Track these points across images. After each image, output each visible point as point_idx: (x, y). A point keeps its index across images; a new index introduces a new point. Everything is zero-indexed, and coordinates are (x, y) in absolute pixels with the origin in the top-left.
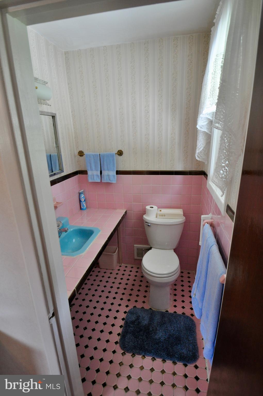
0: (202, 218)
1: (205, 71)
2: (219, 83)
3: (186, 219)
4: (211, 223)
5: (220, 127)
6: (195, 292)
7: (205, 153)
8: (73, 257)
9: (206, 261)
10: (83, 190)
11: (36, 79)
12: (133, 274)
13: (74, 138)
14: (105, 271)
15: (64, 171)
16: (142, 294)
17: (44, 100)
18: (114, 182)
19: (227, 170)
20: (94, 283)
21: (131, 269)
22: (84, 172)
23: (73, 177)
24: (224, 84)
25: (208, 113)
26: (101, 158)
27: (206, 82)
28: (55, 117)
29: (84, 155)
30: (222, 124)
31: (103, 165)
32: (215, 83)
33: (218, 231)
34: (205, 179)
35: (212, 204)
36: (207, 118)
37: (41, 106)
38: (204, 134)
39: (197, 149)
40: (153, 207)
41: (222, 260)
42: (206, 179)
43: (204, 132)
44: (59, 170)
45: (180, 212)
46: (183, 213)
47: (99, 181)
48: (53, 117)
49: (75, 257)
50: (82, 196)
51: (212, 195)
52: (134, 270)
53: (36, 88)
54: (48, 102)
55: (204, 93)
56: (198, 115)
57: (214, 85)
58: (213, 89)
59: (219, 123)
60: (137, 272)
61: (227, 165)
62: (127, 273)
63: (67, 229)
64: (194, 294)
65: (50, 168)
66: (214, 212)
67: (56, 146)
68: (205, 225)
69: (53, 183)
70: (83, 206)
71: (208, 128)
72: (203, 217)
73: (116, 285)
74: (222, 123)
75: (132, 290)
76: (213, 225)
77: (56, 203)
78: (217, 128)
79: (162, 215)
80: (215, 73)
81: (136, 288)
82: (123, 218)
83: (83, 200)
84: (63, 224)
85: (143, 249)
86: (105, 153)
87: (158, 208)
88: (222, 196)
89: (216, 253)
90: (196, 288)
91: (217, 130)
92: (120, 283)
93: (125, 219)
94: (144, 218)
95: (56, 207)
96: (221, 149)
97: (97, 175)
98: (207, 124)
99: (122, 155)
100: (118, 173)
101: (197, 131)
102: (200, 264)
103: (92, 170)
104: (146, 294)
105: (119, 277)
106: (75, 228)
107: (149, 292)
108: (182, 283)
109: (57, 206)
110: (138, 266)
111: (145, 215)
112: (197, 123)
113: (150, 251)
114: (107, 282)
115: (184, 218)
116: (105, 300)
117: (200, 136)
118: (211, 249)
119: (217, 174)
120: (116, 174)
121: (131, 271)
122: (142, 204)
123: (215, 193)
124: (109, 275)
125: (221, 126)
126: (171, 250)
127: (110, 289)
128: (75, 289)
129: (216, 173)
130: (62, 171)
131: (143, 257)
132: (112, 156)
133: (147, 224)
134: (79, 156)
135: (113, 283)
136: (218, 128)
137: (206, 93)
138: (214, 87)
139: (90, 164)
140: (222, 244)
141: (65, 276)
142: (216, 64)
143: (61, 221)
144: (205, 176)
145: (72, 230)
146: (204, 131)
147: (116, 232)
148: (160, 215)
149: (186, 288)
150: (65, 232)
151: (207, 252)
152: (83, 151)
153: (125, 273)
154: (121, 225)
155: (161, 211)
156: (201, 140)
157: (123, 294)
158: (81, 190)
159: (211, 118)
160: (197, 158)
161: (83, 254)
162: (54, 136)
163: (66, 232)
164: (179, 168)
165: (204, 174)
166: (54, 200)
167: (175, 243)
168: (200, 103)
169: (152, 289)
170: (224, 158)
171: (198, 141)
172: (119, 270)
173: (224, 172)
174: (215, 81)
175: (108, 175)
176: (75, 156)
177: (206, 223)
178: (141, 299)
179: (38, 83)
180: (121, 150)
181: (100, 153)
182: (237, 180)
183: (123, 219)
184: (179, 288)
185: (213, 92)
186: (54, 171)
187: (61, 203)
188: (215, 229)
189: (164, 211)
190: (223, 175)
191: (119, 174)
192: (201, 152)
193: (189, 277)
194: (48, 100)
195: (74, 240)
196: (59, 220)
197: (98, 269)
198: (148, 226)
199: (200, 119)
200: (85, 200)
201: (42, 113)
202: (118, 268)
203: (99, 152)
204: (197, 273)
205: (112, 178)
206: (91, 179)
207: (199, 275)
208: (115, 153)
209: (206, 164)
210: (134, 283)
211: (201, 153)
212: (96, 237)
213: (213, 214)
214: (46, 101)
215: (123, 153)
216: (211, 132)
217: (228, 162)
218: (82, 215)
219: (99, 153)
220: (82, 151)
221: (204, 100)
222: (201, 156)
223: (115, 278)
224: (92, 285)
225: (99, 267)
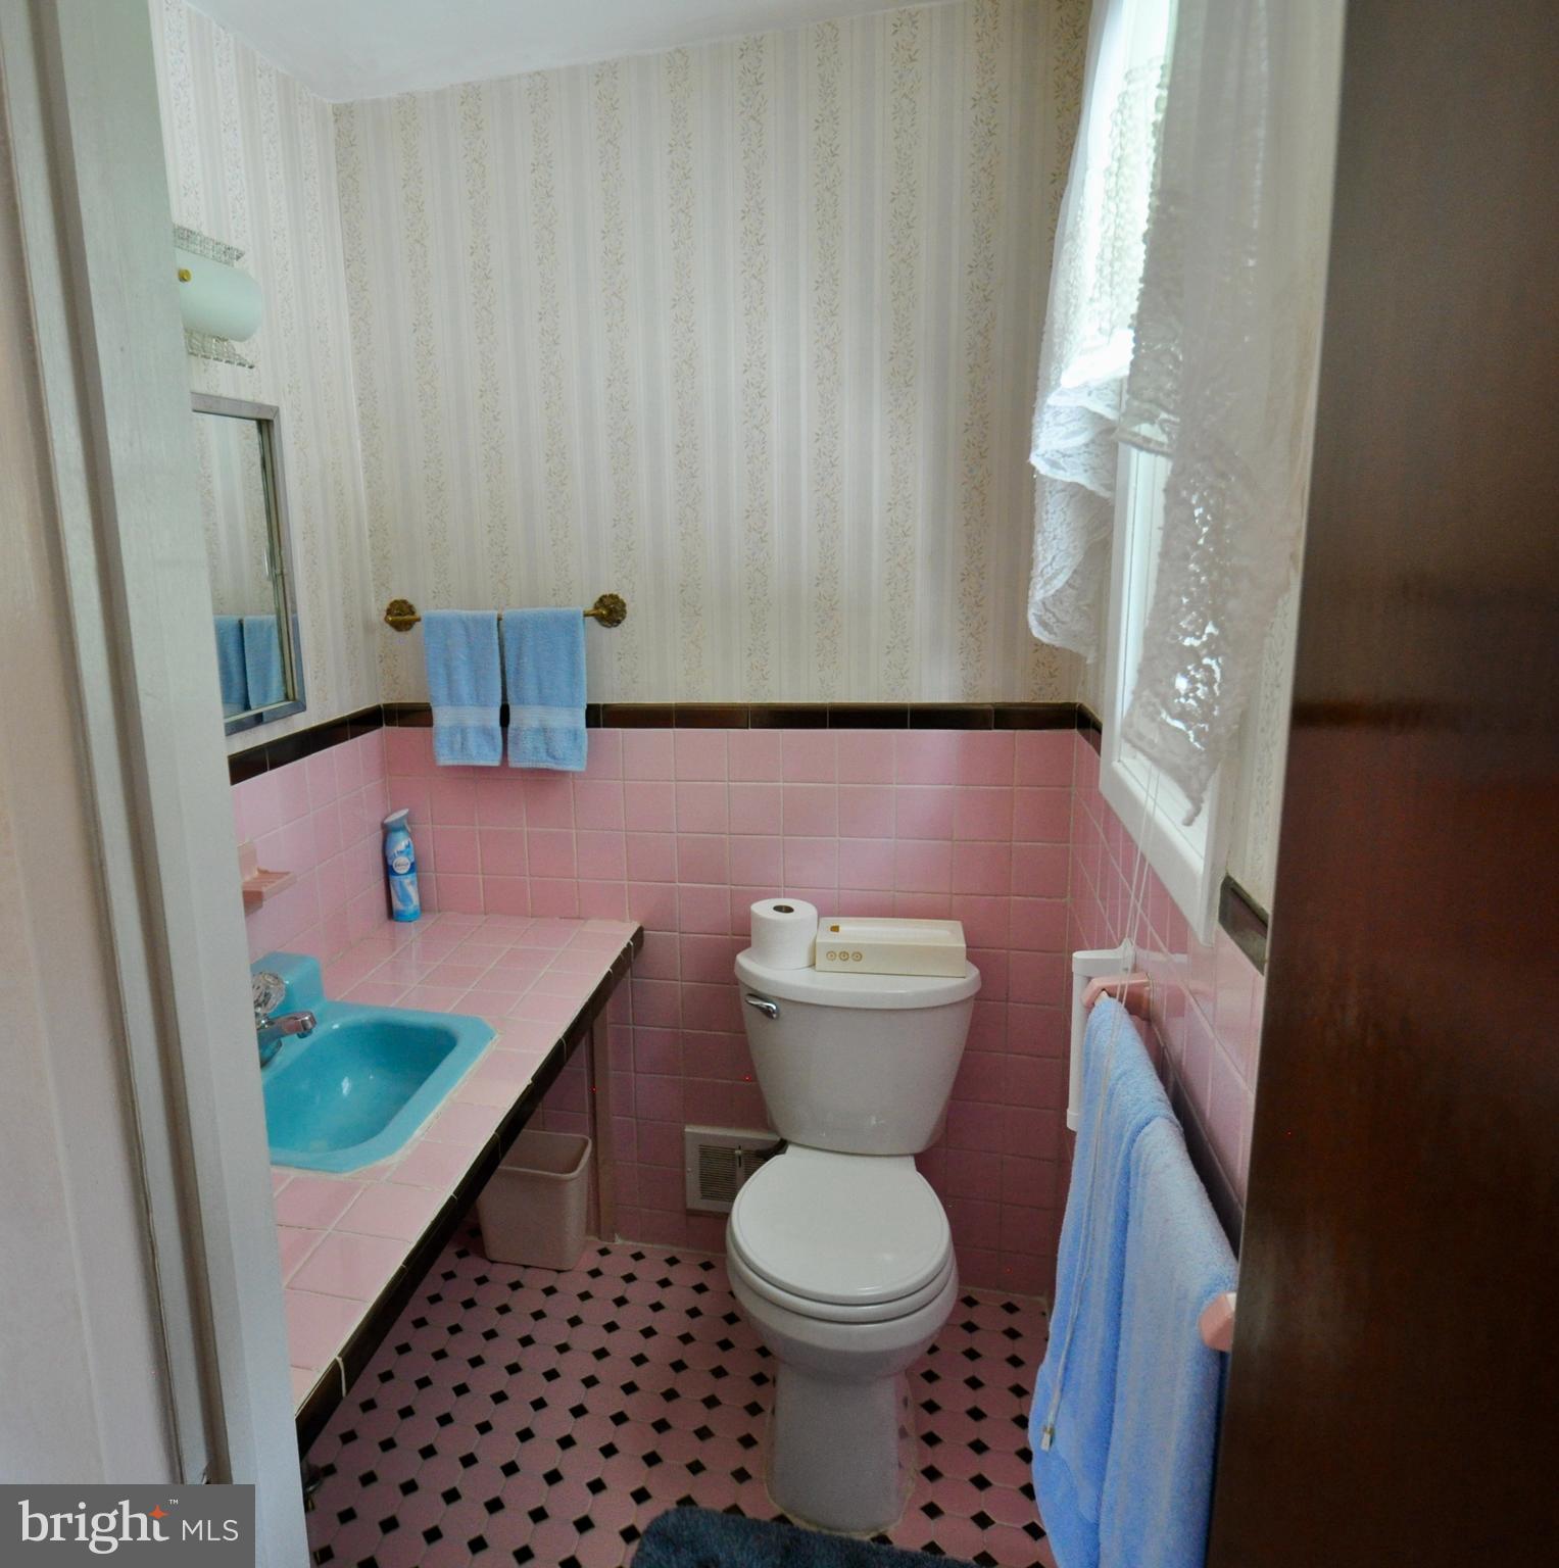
0: (1076, 968)
1: (1067, 175)
2: (1145, 213)
3: (984, 976)
4: (1128, 994)
5: (1163, 438)
6: (1051, 1418)
7: (1082, 603)
8: (334, 1177)
9: (1111, 1220)
10: (404, 812)
11: (184, 236)
12: (678, 1298)
13: (367, 533)
14: (515, 1274)
15: (309, 705)
16: (728, 1422)
17: (219, 339)
18: (575, 764)
19: (1213, 671)
20: (453, 1345)
21: (666, 1271)
22: (415, 715)
23: (352, 738)
24: (1172, 209)
25: (1093, 384)
26: (508, 636)
27: (1077, 224)
28: (275, 423)
29: (419, 620)
30: (1174, 423)
31: (518, 672)
32: (1122, 217)
33: (1178, 1039)
34: (1088, 747)
35: (1131, 886)
36: (1089, 412)
37: (205, 370)
38: (1072, 496)
39: (1034, 580)
40: (789, 910)
41: (1207, 1205)
42: (1091, 747)
43: (1075, 489)
44: (282, 698)
45: (947, 935)
46: (967, 947)
47: (495, 762)
48: (265, 426)
49: (345, 1176)
50: (401, 842)
51: (1131, 829)
52: (685, 1276)
53: (183, 277)
54: (239, 348)
55: (1068, 282)
56: (1035, 398)
57: (1118, 226)
58: (1114, 247)
59: (1151, 420)
60: (700, 1288)
61: (1213, 648)
62: (642, 1293)
63: (312, 1020)
64: (1045, 1429)
65: (237, 694)
66: (1150, 929)
67: (271, 572)
68: (1097, 1004)
69: (243, 767)
70: (406, 898)
71: (1093, 468)
72: (1086, 961)
73: (578, 1364)
74: (1172, 418)
75: (670, 1395)
76: (1144, 1006)
77: (256, 873)
78: (1145, 445)
79: (844, 956)
80: (1119, 168)
81: (694, 1386)
82: (622, 965)
83: (402, 863)
84: (288, 991)
85: (738, 1152)
86: (529, 611)
87: (823, 913)
88: (1189, 822)
89: (1168, 1166)
90: (1057, 1393)
91: (1143, 455)
92: (601, 1354)
93: (632, 976)
94: (741, 967)
95: (252, 900)
96: (1170, 557)
97: (485, 732)
98: (1087, 445)
99: (619, 622)
100: (598, 716)
101: (1033, 482)
102: (1076, 1240)
103: (454, 699)
104: (751, 1426)
105: (597, 1312)
106: (351, 1019)
107: (773, 1412)
108: (970, 1369)
109: (264, 890)
110: (708, 1255)
111: (748, 950)
112: (1030, 441)
113: (776, 1162)
114: (526, 1341)
115: (975, 972)
116: (514, 1451)
117: (1051, 511)
118: (1136, 1145)
119: (1157, 695)
120: (588, 725)
121: (665, 1283)
122: (731, 890)
123: (1150, 820)
124: (541, 1302)
125: (1169, 434)
126: (897, 1159)
127: (543, 1389)
128: (339, 1360)
129: (1146, 693)
130: (296, 702)
131: (731, 1197)
132: (567, 625)
133: (759, 1003)
134: (389, 631)
135: (563, 1348)
136: (1152, 446)
137: (1075, 278)
138: (1116, 238)
139: (447, 666)
140: (1202, 1114)
141: (285, 1284)
142: (1124, 122)
143: (280, 976)
144: (1086, 731)
145: (336, 1026)
146: (1070, 484)
147: (582, 1047)
148: (831, 955)
149: (996, 1401)
150: (300, 1037)
151: (1114, 1166)
152: (411, 601)
153: (630, 1291)
154: (609, 1006)
155: (835, 929)
156: (1055, 529)
157: (619, 1419)
158: (394, 810)
159: (1108, 409)
160: (1037, 632)
161: (396, 1158)
162: (265, 523)
163: (302, 1036)
164: (938, 688)
165: (1081, 721)
166: (247, 858)
167: (922, 1119)
168: (1045, 337)
169: (790, 1396)
170: (1190, 607)
171: (1039, 539)
172: (595, 1273)
173: (1192, 681)
174: (1123, 207)
175: (545, 730)
176: (368, 628)
177: (1104, 994)
178: (722, 1455)
179: (194, 253)
180: (616, 597)
181: (505, 614)
182: (1273, 734)
183: (622, 974)
184: (954, 1396)
185: (1111, 265)
186: (253, 702)
187: (287, 877)
188: (1159, 1030)
189: (856, 931)
190: (1192, 702)
191: (604, 726)
192: (1058, 597)
193: (1012, 1334)
194: (242, 339)
195: (346, 1085)
196: (266, 969)
197: (473, 1266)
198: (764, 1017)
199: (1047, 417)
200: (412, 864)
201: (209, 406)
202: (593, 1261)
203: (496, 609)
204: (1057, 1301)
205: (562, 745)
206: (452, 749)
207: (1073, 1312)
208: (581, 610)
209: (1089, 662)
210: (686, 1353)
211: (1061, 603)
212: (470, 1069)
213: (1141, 943)
214: (232, 342)
215: (627, 608)
216: (1111, 488)
217: (1216, 625)
218: (394, 950)
219: (496, 613)
220: (405, 602)
221: (1066, 314)
222: (1058, 621)
223: (575, 1322)
224: (440, 1355)
225: (481, 1252)
